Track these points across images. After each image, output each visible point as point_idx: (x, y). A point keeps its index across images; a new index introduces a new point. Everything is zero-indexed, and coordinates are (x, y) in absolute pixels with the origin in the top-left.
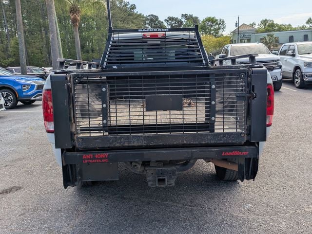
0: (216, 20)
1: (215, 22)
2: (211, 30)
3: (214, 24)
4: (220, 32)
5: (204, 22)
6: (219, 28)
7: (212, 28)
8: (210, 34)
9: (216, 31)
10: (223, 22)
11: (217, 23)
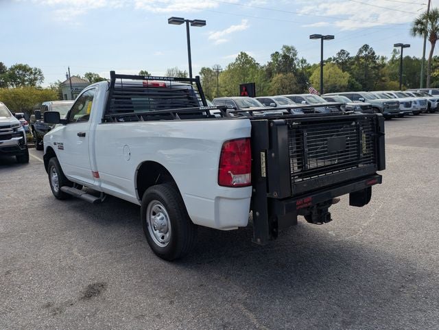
0: (30, 69)
1: (28, 71)
2: (24, 81)
3: (28, 73)
4: (38, 84)
5: (11, 69)
6: (36, 79)
7: (26, 78)
8: (23, 84)
9: (32, 82)
10: (40, 72)
11: (31, 73)
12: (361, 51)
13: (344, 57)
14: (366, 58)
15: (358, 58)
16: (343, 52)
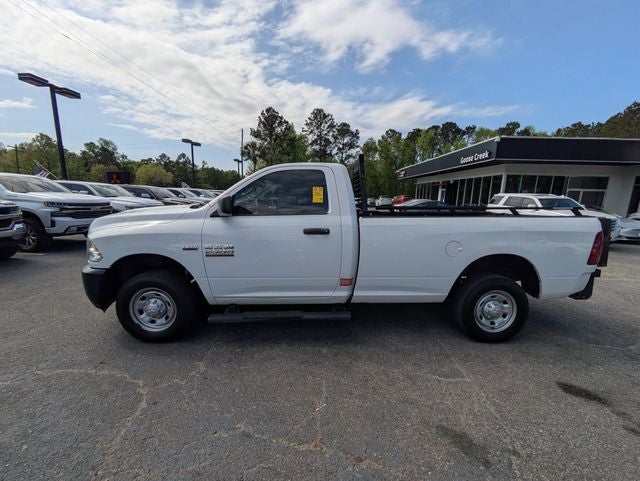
12: (179, 158)
13: (165, 160)
14: (184, 163)
15: (177, 162)
16: (163, 156)
